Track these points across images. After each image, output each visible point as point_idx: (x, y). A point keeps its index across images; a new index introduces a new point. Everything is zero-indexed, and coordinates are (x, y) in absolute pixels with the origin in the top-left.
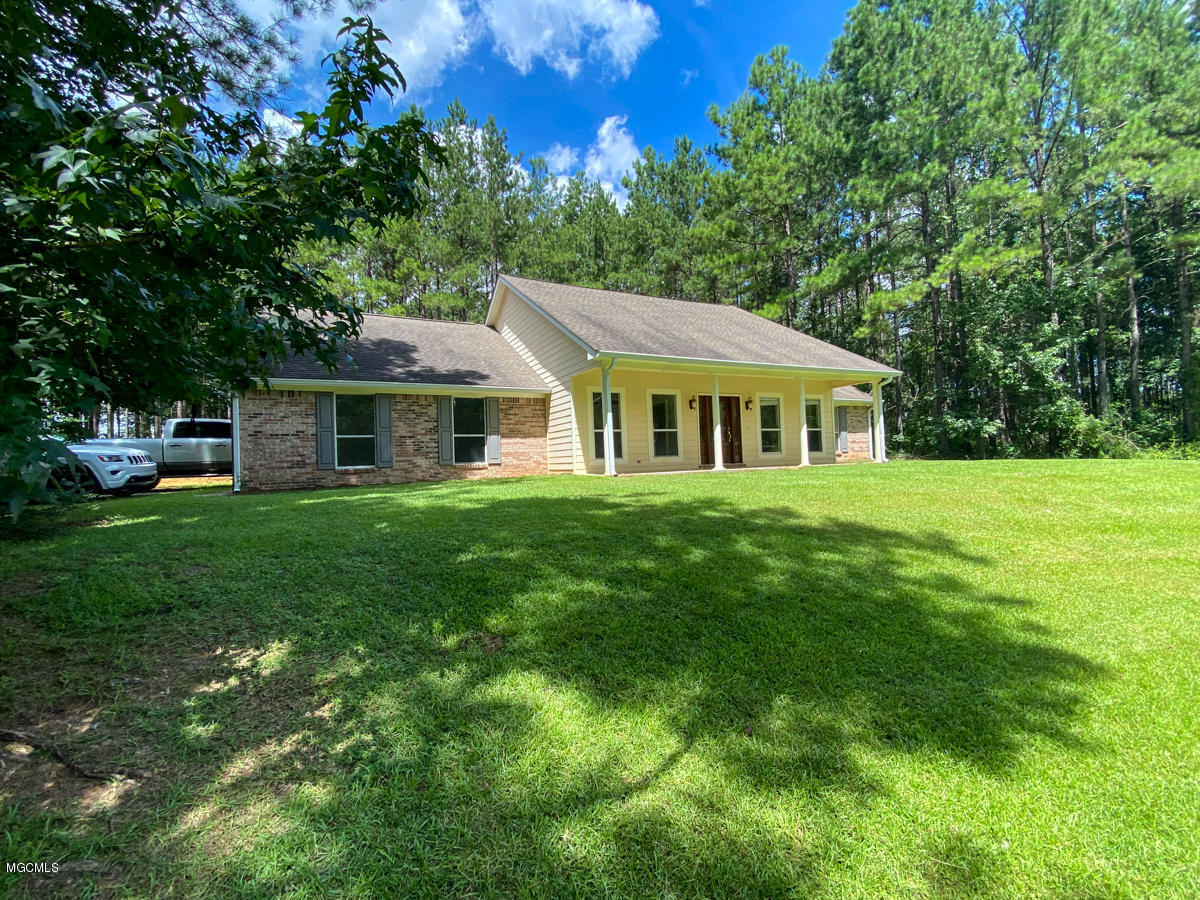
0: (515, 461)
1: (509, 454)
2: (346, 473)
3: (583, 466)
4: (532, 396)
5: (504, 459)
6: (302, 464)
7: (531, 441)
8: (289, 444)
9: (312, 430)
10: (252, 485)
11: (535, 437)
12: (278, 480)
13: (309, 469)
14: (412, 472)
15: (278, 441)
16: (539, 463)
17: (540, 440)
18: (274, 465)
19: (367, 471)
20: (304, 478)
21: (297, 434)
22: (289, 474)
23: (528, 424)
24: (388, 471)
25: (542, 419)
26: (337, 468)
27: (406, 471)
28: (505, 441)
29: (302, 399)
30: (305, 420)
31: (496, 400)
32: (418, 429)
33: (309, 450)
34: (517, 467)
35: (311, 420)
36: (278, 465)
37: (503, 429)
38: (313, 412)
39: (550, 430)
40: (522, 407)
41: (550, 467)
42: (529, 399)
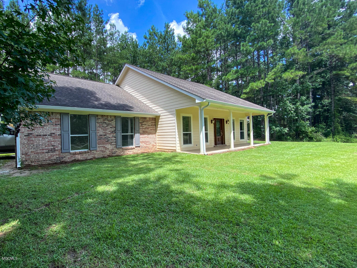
0: (145, 145)
1: (143, 142)
2: (75, 154)
3: (179, 148)
4: (151, 117)
5: (141, 144)
6: (53, 150)
7: (151, 136)
8: (47, 140)
9: (58, 133)
10: (27, 163)
11: (152, 134)
12: (41, 159)
13: (57, 153)
14: (105, 151)
15: (41, 139)
16: (153, 145)
17: (154, 135)
18: (39, 151)
19: (85, 152)
20: (55, 157)
21: (51, 135)
22: (47, 156)
23: (150, 129)
24: (95, 152)
25: (154, 127)
26: (71, 151)
27: (102, 151)
28: (142, 136)
29: (53, 116)
30: (55, 127)
31: (138, 118)
32: (107, 131)
33: (57, 143)
34: (146, 147)
35: (58, 127)
36: (41, 151)
37: (141, 131)
38: (59, 123)
39: (158, 131)
40: (147, 121)
41: (158, 147)
42: (150, 118)
